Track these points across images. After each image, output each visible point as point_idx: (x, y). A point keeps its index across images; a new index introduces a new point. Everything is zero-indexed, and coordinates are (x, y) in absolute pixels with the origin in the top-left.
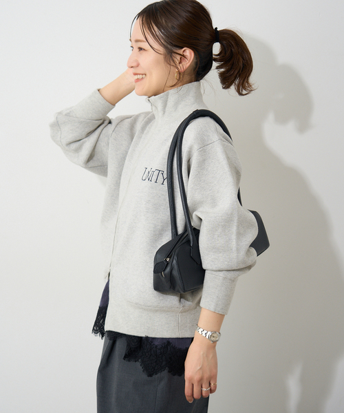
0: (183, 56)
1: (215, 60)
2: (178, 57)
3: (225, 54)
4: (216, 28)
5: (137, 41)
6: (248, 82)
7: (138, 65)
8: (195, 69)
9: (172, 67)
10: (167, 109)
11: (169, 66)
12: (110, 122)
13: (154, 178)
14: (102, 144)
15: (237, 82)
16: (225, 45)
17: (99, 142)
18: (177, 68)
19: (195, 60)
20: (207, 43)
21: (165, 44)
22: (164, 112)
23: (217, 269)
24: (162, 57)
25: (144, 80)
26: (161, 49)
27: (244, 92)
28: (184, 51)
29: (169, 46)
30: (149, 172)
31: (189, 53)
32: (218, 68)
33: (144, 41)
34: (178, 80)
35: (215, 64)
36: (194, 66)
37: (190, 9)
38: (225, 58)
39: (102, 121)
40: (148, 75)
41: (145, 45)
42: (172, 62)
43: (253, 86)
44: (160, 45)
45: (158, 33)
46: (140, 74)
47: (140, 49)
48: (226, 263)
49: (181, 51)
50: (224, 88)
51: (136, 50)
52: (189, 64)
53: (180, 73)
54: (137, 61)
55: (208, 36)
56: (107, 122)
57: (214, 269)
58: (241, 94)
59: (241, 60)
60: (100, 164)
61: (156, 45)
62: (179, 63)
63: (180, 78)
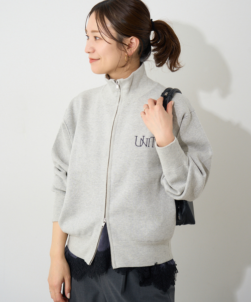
0: (131, 43)
1: (152, 45)
7: (94, 51)
13: (151, 144)
18: (127, 52)
19: (140, 46)
20: (148, 32)
28: (131, 39)
29: (120, 35)
30: (142, 140)
31: (135, 41)
32: (153, 51)
35: (152, 48)
37: (132, 4)
42: (122, 48)
43: (181, 64)
47: (95, 37)
52: (136, 49)
53: (128, 57)
54: (93, 48)
62: (128, 49)
63: (128, 60)
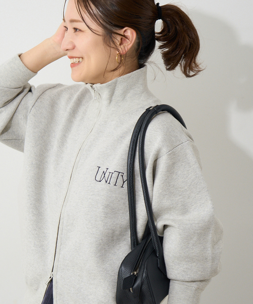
0: (124, 36)
1: (159, 39)
2: (119, 38)
3: (169, 32)
4: (158, 4)
5: (72, 21)
6: (195, 62)
7: (74, 48)
8: (137, 50)
9: (112, 49)
10: (113, 98)
11: (108, 48)
12: (30, 91)
13: (113, 181)
14: (19, 116)
15: (183, 62)
16: (169, 22)
17: (17, 114)
18: (118, 50)
19: (137, 41)
20: (150, 21)
21: (104, 24)
22: (111, 101)
23: (190, 280)
24: (100, 38)
25: (81, 65)
26: (100, 30)
27: (192, 73)
28: (125, 31)
29: (108, 26)
30: (104, 173)
31: (130, 33)
32: (161, 47)
33: (79, 21)
34: (120, 63)
35: (158, 44)
36: (136, 47)
38: (169, 37)
39: (21, 89)
40: (86, 58)
41: (81, 26)
42: (111, 43)
43: (200, 66)
44: (99, 25)
45: (95, 12)
46: (76, 58)
47: (76, 29)
48: (199, 273)
49: (121, 32)
50: (168, 69)
51: (71, 30)
52: (131, 45)
53: (121, 56)
54: (72, 43)
55: (150, 13)
56: (27, 90)
57: (187, 279)
58: (188, 76)
59: (187, 38)
60: (14, 137)
61: (94, 26)
62: (120, 45)
63: (121, 61)
